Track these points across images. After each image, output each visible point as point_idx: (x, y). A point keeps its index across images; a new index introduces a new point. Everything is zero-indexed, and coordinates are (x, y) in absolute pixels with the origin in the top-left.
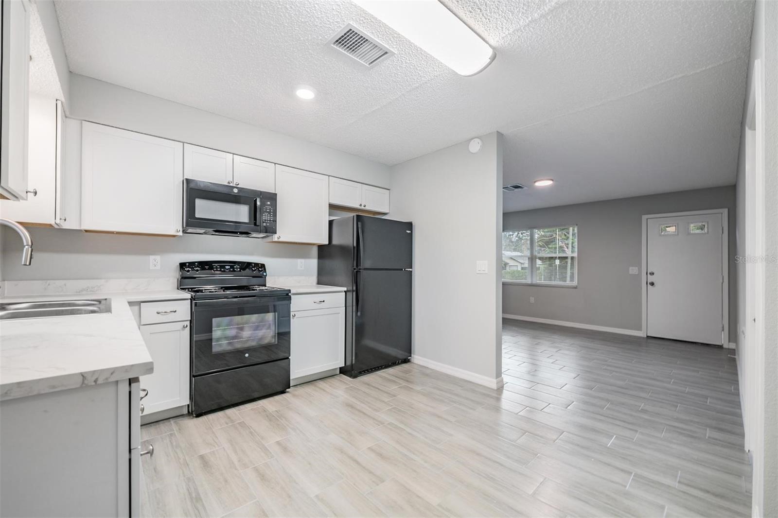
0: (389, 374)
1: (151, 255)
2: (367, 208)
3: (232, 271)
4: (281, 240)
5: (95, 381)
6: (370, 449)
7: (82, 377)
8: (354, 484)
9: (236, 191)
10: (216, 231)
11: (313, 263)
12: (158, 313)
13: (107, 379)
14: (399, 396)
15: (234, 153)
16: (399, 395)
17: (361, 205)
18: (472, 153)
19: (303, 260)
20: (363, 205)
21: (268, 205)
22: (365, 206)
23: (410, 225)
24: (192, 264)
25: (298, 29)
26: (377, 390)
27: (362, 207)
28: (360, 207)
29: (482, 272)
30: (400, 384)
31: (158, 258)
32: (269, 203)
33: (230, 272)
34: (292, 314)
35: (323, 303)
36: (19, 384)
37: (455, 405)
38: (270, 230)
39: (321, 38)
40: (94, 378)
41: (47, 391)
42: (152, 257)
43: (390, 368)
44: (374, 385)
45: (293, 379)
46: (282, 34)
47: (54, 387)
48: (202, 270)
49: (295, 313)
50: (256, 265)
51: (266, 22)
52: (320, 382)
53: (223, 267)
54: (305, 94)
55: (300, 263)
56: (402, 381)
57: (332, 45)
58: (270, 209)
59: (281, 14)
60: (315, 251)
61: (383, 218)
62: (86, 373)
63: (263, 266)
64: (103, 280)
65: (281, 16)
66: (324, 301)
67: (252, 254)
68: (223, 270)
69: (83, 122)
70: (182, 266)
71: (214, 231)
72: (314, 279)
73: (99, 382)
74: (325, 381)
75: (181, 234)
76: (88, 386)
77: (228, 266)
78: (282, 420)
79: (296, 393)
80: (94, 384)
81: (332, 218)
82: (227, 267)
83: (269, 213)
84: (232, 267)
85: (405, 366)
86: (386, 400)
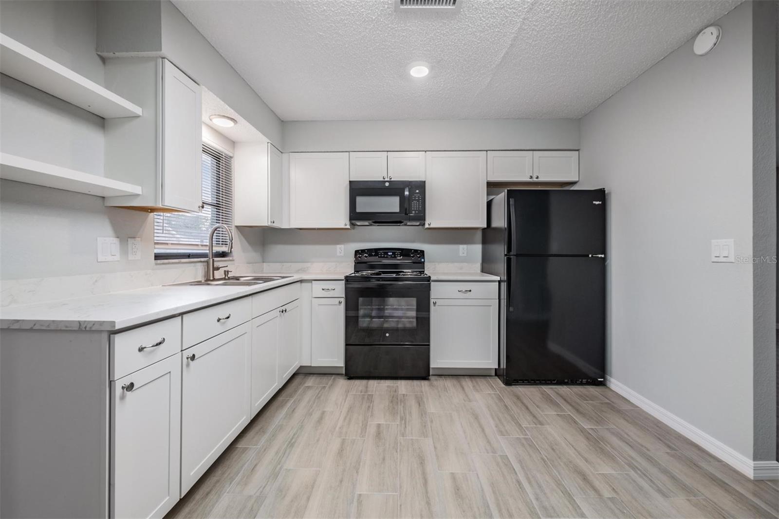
0: (558, 394)
1: (338, 244)
2: (541, 179)
3: (393, 257)
4: (432, 226)
5: (85, 328)
6: (453, 476)
7: (79, 324)
8: (401, 506)
9: (387, 184)
10: (375, 222)
11: (477, 249)
12: (323, 289)
13: (91, 328)
14: (548, 426)
15: (388, 150)
16: (548, 424)
17: (531, 177)
18: (701, 55)
19: (465, 246)
20: (535, 177)
21: (417, 193)
22: (537, 178)
23: (601, 194)
24: (363, 251)
25: (363, 10)
26: (524, 408)
27: (535, 179)
28: (530, 180)
29: (722, 259)
30: (563, 410)
31: (342, 246)
32: (417, 191)
33: (392, 258)
34: (432, 301)
35: (469, 293)
36: (53, 321)
37: (632, 473)
38: (421, 218)
39: (386, 6)
40: (84, 326)
41: (64, 329)
42: (338, 246)
43: (565, 387)
44: (525, 401)
45: (433, 368)
46: (357, 23)
47: (67, 327)
48: (370, 256)
49: (436, 300)
50: (416, 251)
51: (338, 20)
52: (467, 379)
53: (387, 253)
54: (420, 71)
55: (462, 249)
56: (570, 408)
57: (402, 7)
58: (419, 197)
59: (341, 4)
60: (479, 235)
61: (571, 189)
62: (81, 321)
63: (422, 252)
64: (309, 264)
65: (342, 7)
66: (470, 291)
67: (413, 241)
68: (386, 256)
69: (290, 153)
70: (357, 252)
71: (373, 222)
72: (478, 266)
73: (87, 329)
74: (473, 379)
75: (348, 227)
76: (82, 330)
77: (391, 252)
78: (401, 405)
79: (435, 383)
80: (84, 329)
81: (491, 197)
82: (389, 254)
83: (418, 200)
84: (394, 253)
85: (592, 390)
86: (525, 424)
